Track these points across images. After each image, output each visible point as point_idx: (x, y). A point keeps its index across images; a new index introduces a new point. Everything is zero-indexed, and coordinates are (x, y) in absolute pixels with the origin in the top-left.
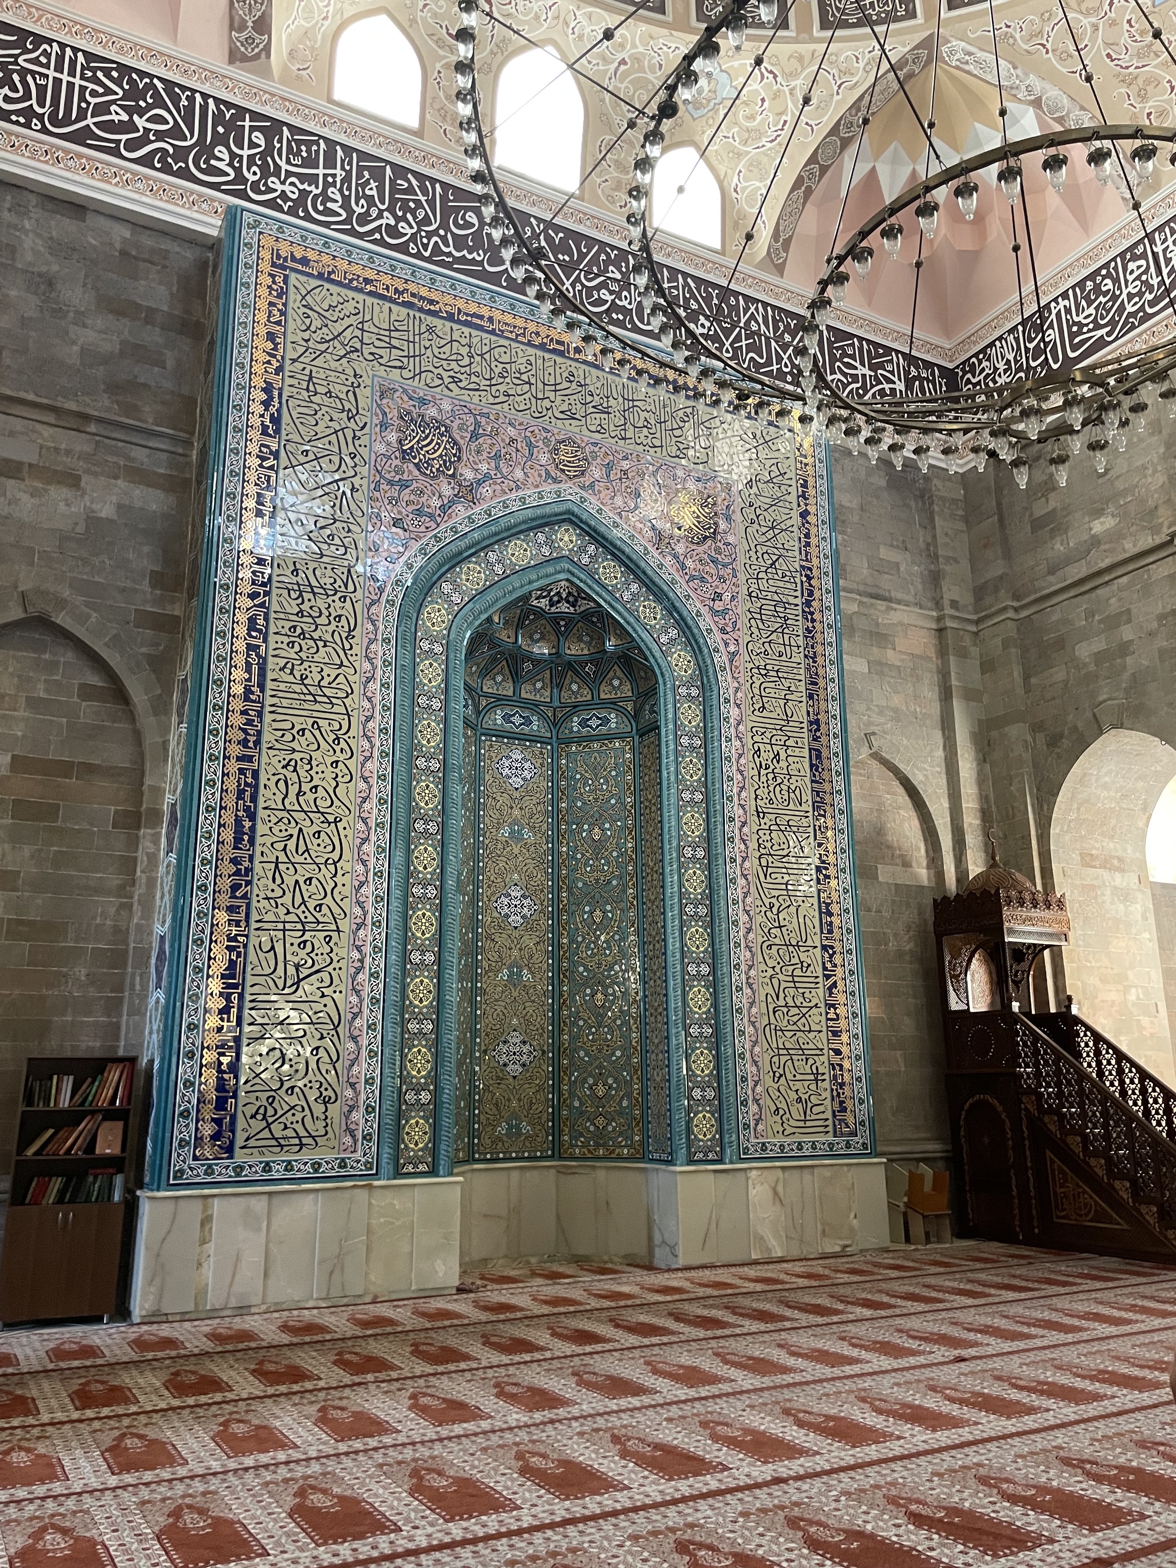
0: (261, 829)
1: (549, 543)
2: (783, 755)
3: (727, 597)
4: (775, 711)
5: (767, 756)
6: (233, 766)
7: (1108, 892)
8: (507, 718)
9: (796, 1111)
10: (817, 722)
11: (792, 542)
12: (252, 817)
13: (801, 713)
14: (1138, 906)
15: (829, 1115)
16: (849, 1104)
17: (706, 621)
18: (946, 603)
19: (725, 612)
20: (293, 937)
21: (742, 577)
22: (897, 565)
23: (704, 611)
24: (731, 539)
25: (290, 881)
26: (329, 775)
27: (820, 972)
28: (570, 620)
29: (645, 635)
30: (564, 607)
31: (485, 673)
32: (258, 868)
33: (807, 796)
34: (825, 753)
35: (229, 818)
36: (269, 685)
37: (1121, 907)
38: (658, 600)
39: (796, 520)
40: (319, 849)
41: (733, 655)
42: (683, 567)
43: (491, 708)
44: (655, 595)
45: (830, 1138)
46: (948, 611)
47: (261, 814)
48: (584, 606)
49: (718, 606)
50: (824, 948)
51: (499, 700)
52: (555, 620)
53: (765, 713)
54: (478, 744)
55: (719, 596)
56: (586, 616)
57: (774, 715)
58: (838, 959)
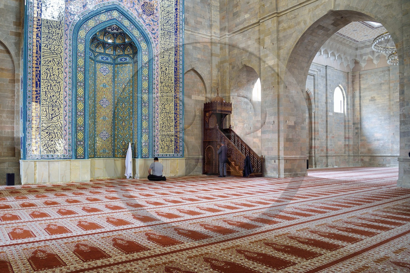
0: (42, 84)
1: (111, 15)
2: (168, 69)
3: (155, 30)
4: (166, 58)
5: (164, 69)
6: (34, 69)
7: (243, 103)
8: (102, 58)
9: (166, 148)
10: (177, 61)
11: (172, 16)
12: (40, 81)
13: (173, 59)
14: (249, 106)
15: (173, 149)
16: (178, 147)
17: (150, 36)
18: (213, 32)
19: (155, 33)
20: (50, 108)
21: (160, 25)
22: (201, 22)
23: (150, 33)
24: (157, 15)
25: (49, 96)
26: (57, 71)
27: (173, 119)
28: (117, 35)
29: (135, 39)
30: (115, 31)
31: (97, 47)
32: (41, 93)
33: (173, 79)
34: (178, 69)
35: (34, 81)
36: (42, 50)
37: (246, 106)
38: (138, 30)
39: (174, 11)
40: (56, 89)
41: (157, 44)
42: (145, 22)
43: (97, 56)
44: (137, 29)
45: (173, 153)
46: (213, 34)
47: (42, 80)
48: (120, 31)
49: (153, 32)
50: (175, 113)
51: (100, 53)
52: (113, 34)
53: (164, 59)
54: (95, 64)
55: (153, 29)
56: (121, 33)
57: (166, 59)
58: (178, 116)
